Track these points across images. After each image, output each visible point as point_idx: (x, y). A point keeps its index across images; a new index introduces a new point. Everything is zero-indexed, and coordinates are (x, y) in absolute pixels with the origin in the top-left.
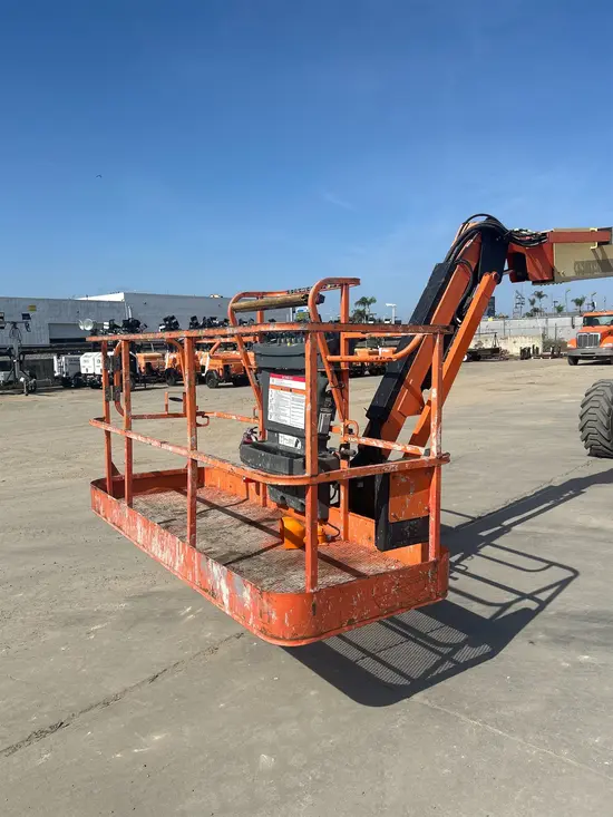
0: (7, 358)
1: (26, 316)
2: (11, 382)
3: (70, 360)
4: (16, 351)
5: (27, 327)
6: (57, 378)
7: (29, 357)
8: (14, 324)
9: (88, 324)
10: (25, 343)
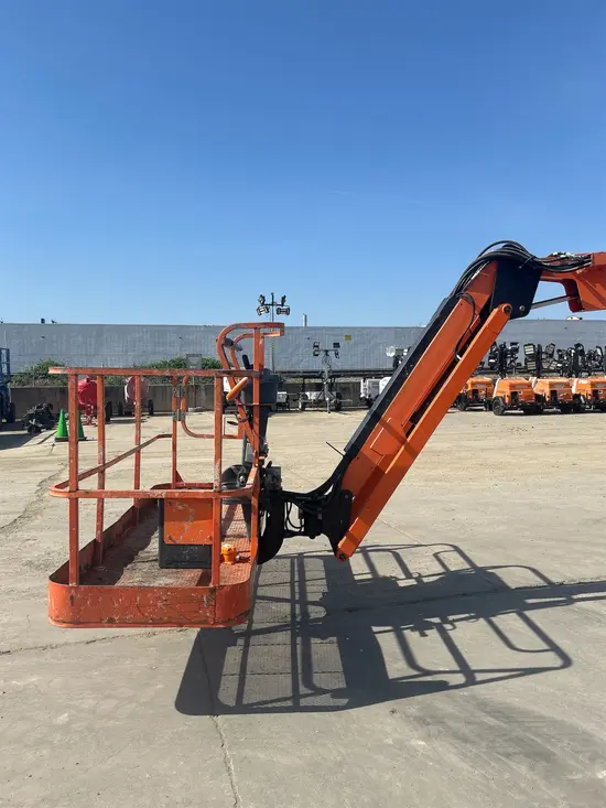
0: (319, 381)
1: (337, 345)
2: (320, 401)
3: (374, 383)
4: (326, 375)
5: (337, 354)
6: (361, 399)
7: (338, 380)
8: (327, 351)
9: (392, 351)
10: (335, 368)
